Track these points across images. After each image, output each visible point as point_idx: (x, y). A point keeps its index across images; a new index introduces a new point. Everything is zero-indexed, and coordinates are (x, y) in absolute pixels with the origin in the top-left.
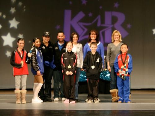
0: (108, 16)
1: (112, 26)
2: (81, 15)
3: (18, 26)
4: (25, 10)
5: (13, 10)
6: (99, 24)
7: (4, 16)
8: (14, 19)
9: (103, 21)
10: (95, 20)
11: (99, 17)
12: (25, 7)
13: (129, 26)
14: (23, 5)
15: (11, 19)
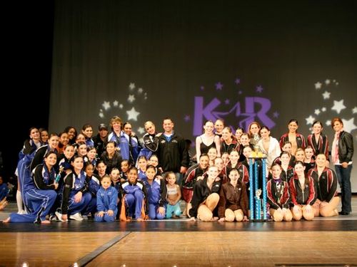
0: (249, 102)
1: (254, 115)
2: (215, 103)
3: (138, 117)
4: (146, 98)
5: (131, 98)
6: (238, 113)
7: (121, 106)
8: (133, 109)
9: (243, 110)
10: (234, 108)
11: (238, 105)
12: (146, 94)
13: (276, 115)
14: (144, 92)
15: (130, 109)
